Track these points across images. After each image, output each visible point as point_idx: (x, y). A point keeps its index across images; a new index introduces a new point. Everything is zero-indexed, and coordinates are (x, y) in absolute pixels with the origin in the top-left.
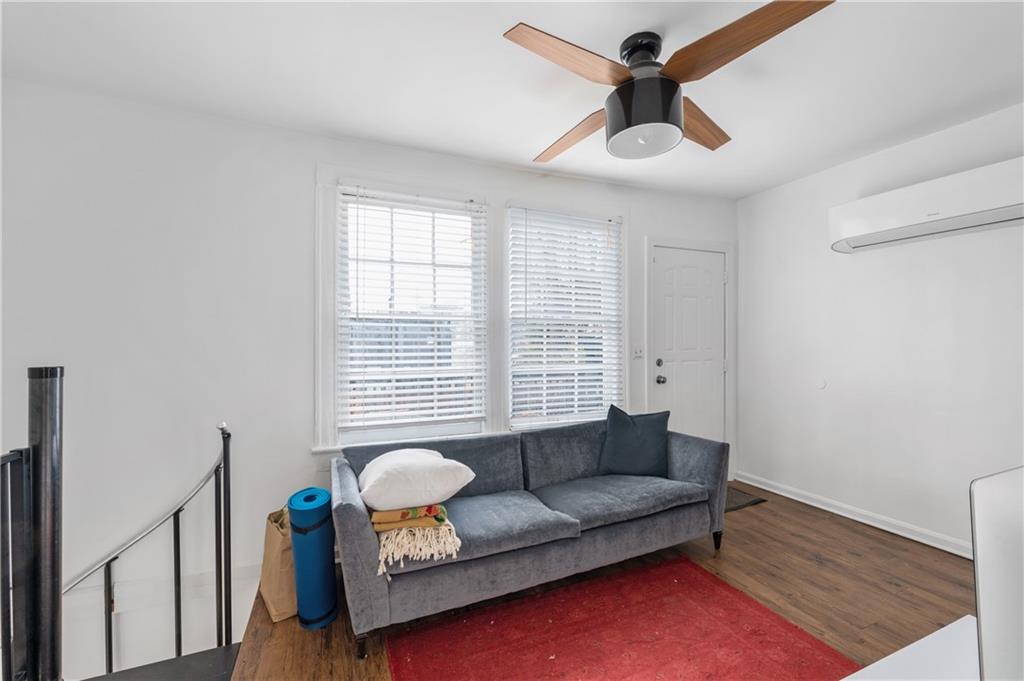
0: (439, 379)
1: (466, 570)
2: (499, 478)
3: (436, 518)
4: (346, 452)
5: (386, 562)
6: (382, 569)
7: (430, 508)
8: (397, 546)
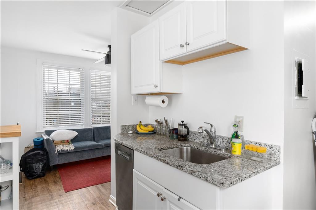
0: (71, 114)
1: (76, 153)
2: (87, 138)
3: (69, 143)
4: (46, 131)
5: (57, 151)
6: (56, 152)
7: (67, 141)
8: (59, 148)
